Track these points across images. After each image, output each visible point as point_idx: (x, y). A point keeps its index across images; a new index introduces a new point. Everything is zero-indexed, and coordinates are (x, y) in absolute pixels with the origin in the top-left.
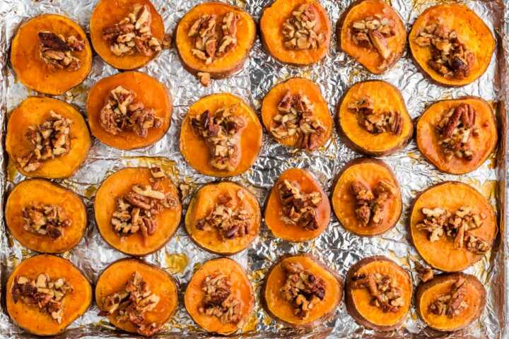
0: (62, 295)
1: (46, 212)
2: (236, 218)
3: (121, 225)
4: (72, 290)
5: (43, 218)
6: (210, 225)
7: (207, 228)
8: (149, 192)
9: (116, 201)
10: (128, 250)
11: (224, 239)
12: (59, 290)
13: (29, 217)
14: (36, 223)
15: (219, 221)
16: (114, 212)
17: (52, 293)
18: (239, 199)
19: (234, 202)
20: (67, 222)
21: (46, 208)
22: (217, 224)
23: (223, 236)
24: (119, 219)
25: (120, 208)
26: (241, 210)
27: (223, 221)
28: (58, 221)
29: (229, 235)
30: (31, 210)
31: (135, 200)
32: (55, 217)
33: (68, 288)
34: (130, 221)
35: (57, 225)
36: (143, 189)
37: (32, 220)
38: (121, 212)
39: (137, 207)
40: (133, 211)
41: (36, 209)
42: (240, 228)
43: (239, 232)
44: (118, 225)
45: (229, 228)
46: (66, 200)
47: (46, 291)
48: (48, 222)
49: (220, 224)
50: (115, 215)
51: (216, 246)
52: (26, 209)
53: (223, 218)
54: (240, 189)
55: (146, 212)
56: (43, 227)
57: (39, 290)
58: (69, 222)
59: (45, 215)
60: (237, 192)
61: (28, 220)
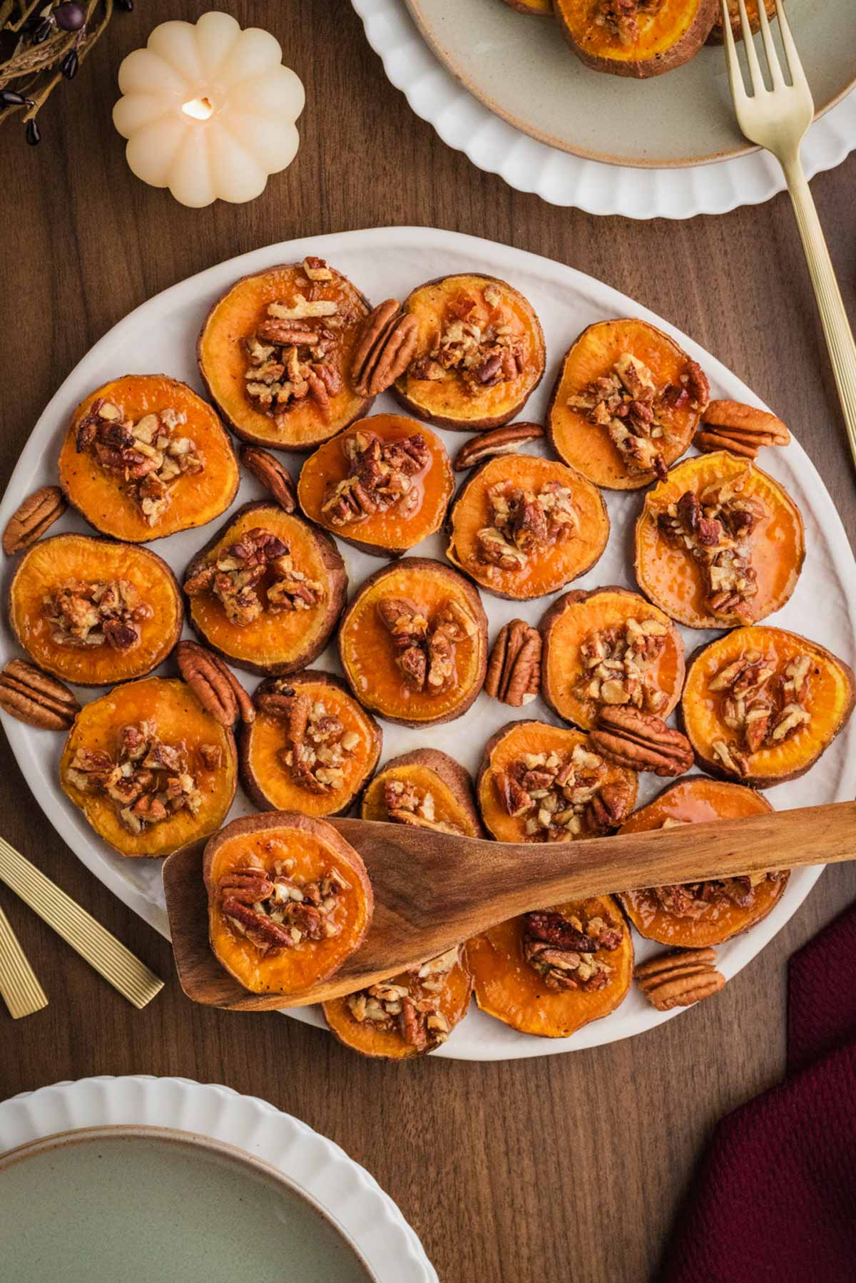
0: (177, 472)
1: (95, 597)
2: (491, 344)
3: (269, 390)
4: (202, 470)
5: (92, 611)
6: (441, 365)
7: (436, 373)
8: (303, 308)
9: (244, 346)
10: (298, 439)
11: (475, 388)
12: (175, 458)
13: (61, 613)
14: (80, 623)
15: (458, 354)
16: (246, 371)
17: (159, 461)
18: (488, 305)
19: (480, 312)
20: (143, 611)
21: (94, 588)
22: (455, 361)
23: (472, 383)
24: (262, 382)
25: (256, 358)
26: (498, 327)
27: (465, 354)
28: (125, 611)
29: (485, 378)
30: (65, 598)
31: (282, 334)
32: (116, 604)
33: (197, 462)
34: (285, 378)
35: (122, 619)
36: (291, 305)
37: (69, 617)
38: (259, 366)
39: (289, 345)
40: (285, 356)
41: (75, 593)
42: (505, 361)
43: (504, 369)
44: (265, 394)
45: (481, 365)
46: (130, 567)
47: (150, 451)
48: (103, 617)
49: (462, 361)
50: (249, 375)
51: (460, 408)
52: (53, 598)
53: (465, 347)
54: (488, 287)
55: (312, 349)
56: (95, 630)
57: (138, 445)
58: (147, 610)
59: (95, 604)
60: (482, 292)
61: (61, 623)
